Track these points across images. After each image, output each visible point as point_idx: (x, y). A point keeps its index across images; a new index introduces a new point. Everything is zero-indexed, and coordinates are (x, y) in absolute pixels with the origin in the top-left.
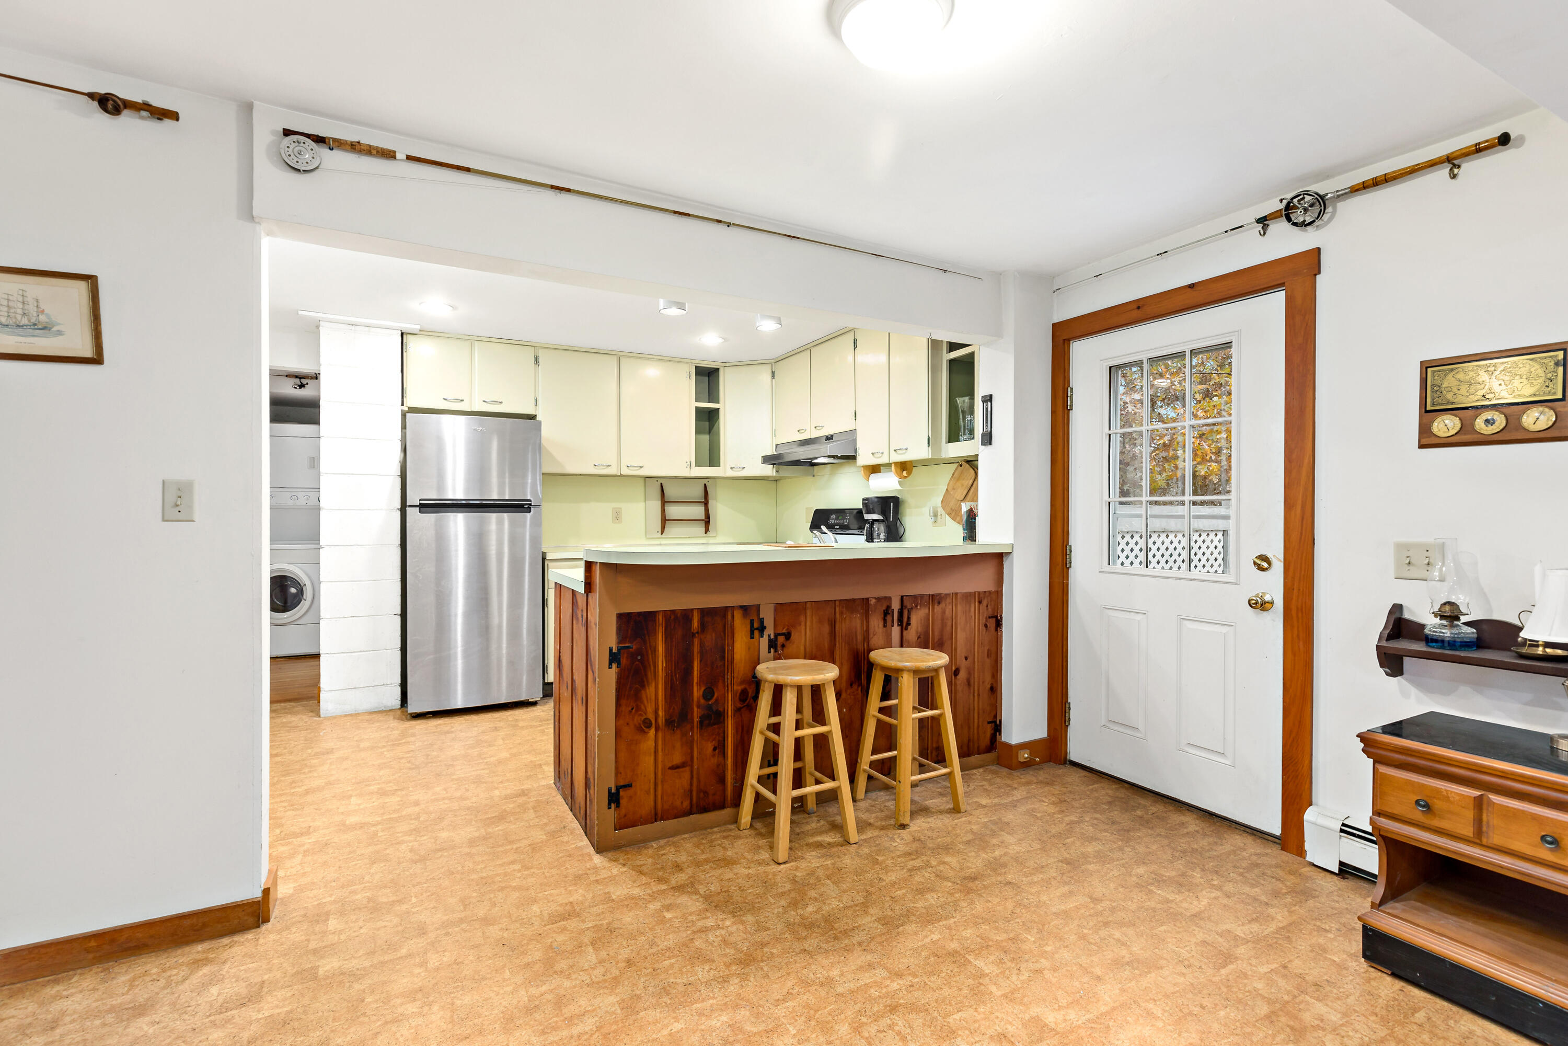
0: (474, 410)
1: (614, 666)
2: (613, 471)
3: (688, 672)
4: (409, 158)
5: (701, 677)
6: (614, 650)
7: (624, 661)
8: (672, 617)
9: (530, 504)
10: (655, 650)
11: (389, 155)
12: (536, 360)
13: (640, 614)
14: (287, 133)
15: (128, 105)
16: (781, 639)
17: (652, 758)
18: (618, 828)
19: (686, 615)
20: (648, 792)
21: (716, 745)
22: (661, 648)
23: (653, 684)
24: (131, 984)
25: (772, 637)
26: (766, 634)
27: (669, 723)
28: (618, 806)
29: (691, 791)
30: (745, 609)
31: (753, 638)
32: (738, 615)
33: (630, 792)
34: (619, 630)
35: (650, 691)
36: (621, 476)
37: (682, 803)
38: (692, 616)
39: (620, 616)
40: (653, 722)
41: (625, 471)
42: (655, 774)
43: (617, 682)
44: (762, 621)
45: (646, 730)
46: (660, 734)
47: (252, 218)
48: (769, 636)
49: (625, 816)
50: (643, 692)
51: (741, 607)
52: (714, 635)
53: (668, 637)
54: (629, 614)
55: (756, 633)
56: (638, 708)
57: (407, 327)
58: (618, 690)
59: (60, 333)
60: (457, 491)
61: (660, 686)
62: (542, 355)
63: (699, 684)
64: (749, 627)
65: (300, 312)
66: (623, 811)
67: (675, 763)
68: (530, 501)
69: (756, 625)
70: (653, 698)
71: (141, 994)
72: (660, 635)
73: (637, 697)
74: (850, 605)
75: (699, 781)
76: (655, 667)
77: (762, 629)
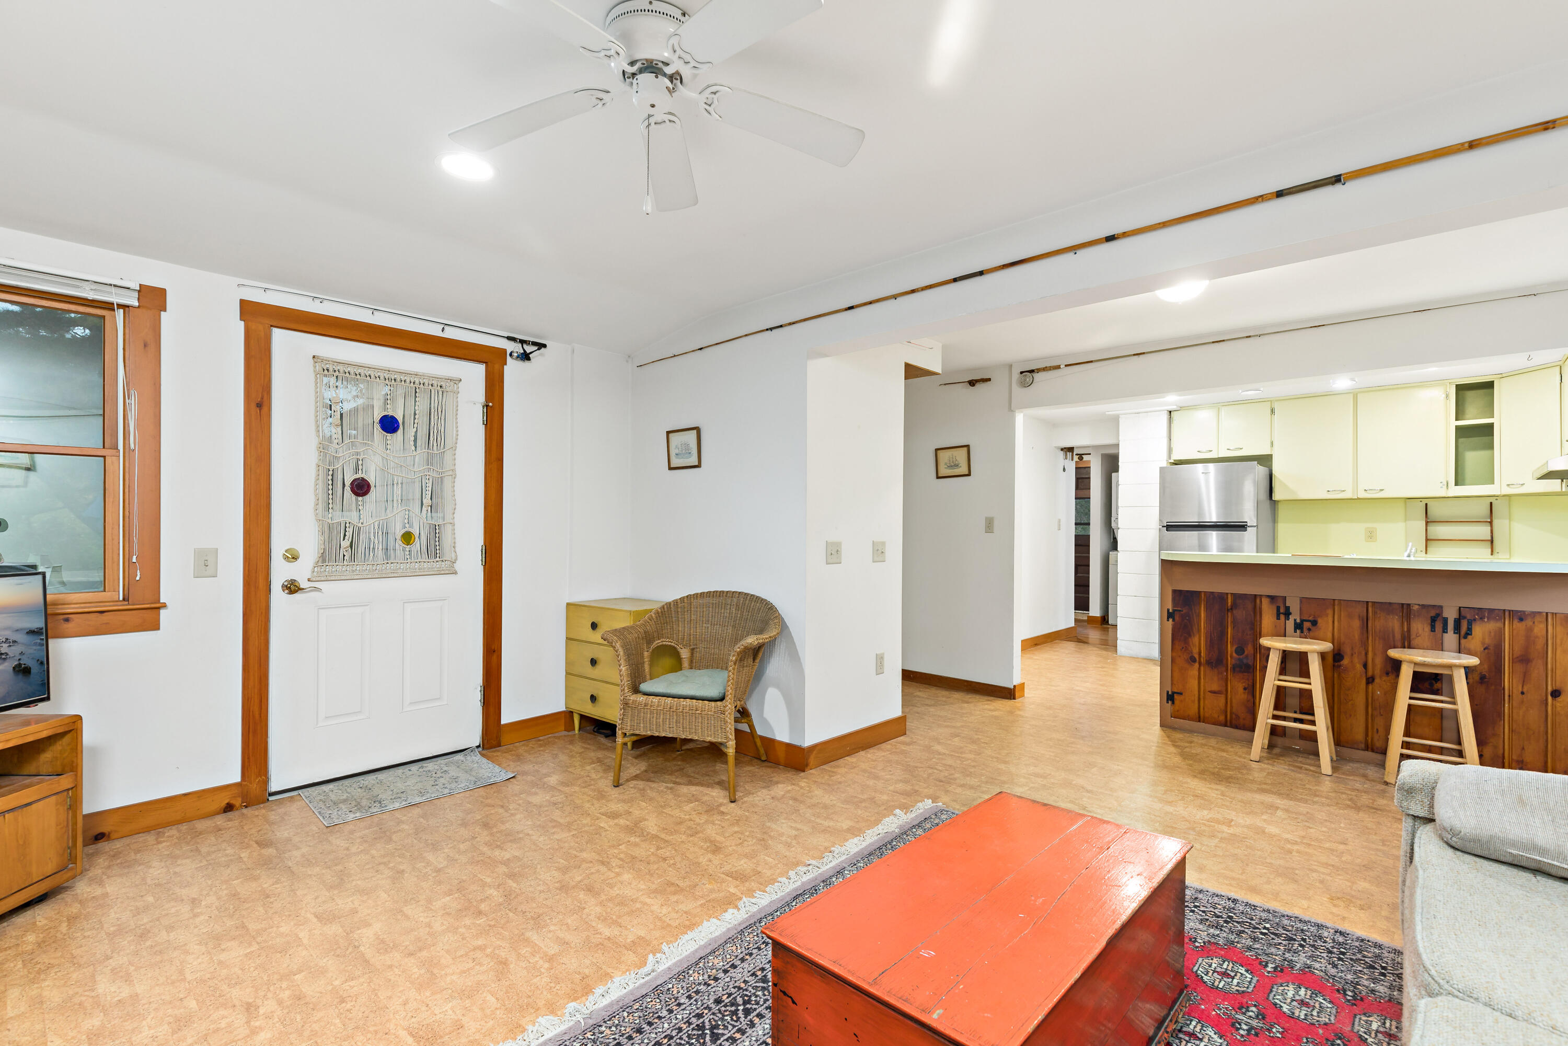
0: (1221, 456)
1: (1171, 620)
2: (1348, 495)
3: (1223, 633)
4: (1066, 366)
5: (1233, 638)
6: (1171, 611)
7: (1177, 618)
8: (1211, 596)
9: (1247, 525)
10: (1199, 616)
11: (1058, 367)
12: (1273, 411)
13: (1188, 591)
14: (1022, 373)
15: (977, 381)
16: (1307, 625)
17: (1196, 682)
18: (1173, 715)
19: (1222, 597)
20: (1193, 702)
21: (1247, 686)
22: (1203, 615)
23: (1197, 636)
24: (970, 698)
25: (1298, 621)
26: (1292, 618)
27: (1209, 663)
28: (1173, 703)
29: (1226, 712)
30: (1272, 598)
31: (1279, 619)
32: (1265, 602)
33: (1181, 697)
34: (1174, 600)
35: (1195, 640)
36: (1358, 499)
37: (1219, 716)
38: (1227, 598)
39: (1174, 591)
40: (1197, 659)
41: (1362, 495)
42: (1199, 691)
43: (1172, 630)
44: (1287, 608)
45: (1193, 663)
46: (1202, 668)
47: (1012, 411)
48: (1295, 620)
49: (1178, 711)
50: (1190, 639)
51: (1268, 596)
52: (1244, 612)
53: (1207, 609)
54: (1180, 591)
55: (1282, 617)
56: (1186, 648)
57: (1170, 408)
58: (1173, 635)
59: (961, 467)
60: (1213, 516)
61: (1202, 638)
62: (1277, 406)
63: (1232, 644)
64: (1275, 611)
65: (1107, 413)
66: (1177, 708)
67: (1213, 689)
68: (1246, 522)
69: (1282, 610)
70: (1197, 644)
71: (970, 700)
72: (1203, 606)
73: (1186, 641)
74: (1387, 607)
75: (1232, 707)
76: (1198, 625)
77: (1287, 614)
